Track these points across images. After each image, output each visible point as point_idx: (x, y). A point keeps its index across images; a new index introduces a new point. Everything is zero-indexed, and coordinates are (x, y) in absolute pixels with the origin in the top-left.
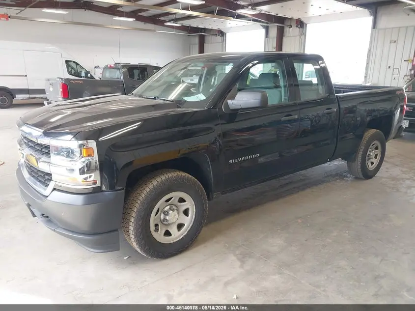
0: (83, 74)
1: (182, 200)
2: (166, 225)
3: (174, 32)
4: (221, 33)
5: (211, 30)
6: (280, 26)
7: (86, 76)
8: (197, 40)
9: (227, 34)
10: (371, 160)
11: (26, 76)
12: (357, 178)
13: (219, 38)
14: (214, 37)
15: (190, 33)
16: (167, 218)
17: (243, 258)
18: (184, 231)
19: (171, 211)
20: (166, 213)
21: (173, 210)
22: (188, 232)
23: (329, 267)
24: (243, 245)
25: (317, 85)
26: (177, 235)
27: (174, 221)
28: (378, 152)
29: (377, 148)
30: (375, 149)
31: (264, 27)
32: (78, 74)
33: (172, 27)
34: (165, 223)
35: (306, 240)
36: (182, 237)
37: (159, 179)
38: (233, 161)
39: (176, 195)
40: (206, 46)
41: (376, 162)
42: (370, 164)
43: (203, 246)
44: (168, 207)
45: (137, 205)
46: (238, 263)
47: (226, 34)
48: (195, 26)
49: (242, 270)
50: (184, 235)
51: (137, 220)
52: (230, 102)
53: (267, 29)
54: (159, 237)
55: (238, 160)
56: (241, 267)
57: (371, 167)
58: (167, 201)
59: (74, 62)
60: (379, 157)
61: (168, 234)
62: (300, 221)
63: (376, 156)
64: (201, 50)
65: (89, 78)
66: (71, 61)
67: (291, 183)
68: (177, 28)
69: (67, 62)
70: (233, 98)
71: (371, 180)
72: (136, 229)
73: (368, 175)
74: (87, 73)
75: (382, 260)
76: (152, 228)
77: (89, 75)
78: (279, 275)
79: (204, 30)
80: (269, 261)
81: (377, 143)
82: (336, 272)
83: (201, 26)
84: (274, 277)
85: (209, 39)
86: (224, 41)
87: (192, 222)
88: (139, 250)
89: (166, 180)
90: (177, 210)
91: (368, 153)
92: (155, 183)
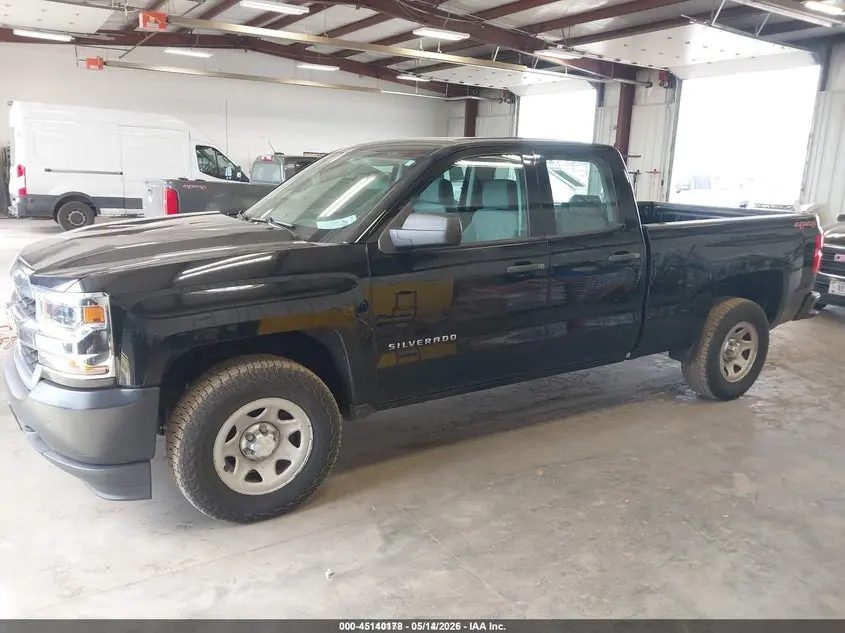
0: (229, 172)
1: (284, 415)
2: (252, 460)
3: (417, 93)
4: (510, 97)
5: (490, 90)
6: (626, 84)
7: (234, 177)
8: (461, 111)
9: (521, 99)
10: (736, 362)
11: (121, 174)
12: (703, 398)
13: (506, 106)
14: (496, 105)
15: (449, 97)
16: (252, 447)
17: (393, 533)
18: (289, 475)
19: (261, 435)
20: (252, 439)
21: (265, 433)
22: (296, 477)
23: (555, 564)
24: (406, 510)
25: (605, 205)
26: (272, 481)
27: (266, 453)
28: (752, 345)
29: (747, 337)
30: (744, 338)
31: (595, 85)
32: (218, 173)
33: (412, 84)
34: (250, 456)
35: (533, 510)
36: (284, 485)
37: (234, 373)
38: (396, 346)
39: (272, 404)
40: (479, 121)
41: (746, 365)
42: (731, 370)
43: (328, 505)
44: (257, 426)
45: (187, 418)
46: (380, 542)
47: (519, 98)
48: (457, 82)
49: (380, 556)
50: (288, 482)
51: (185, 444)
52: (394, 232)
53: (602, 90)
54: (236, 481)
55: (407, 344)
56: (382, 550)
57: (733, 376)
58: (255, 413)
59: (213, 149)
60: (753, 356)
61: (254, 477)
62: (540, 473)
63: (746, 354)
64: (470, 130)
65: (238, 179)
66: (208, 147)
67: (560, 398)
68: (422, 85)
69: (199, 148)
70: (399, 226)
71: (731, 402)
72: (184, 462)
73: (724, 392)
74: (236, 169)
75: (671, 559)
76: (219, 463)
77: (239, 175)
78: (448, 572)
79: (476, 90)
80: (440, 544)
81: (749, 328)
82: (564, 574)
83: (469, 83)
84: (437, 573)
85: (487, 107)
86: (515, 113)
87: (306, 459)
88: (192, 503)
89: (248, 375)
90: (274, 433)
91: (726, 345)
92: (225, 378)
